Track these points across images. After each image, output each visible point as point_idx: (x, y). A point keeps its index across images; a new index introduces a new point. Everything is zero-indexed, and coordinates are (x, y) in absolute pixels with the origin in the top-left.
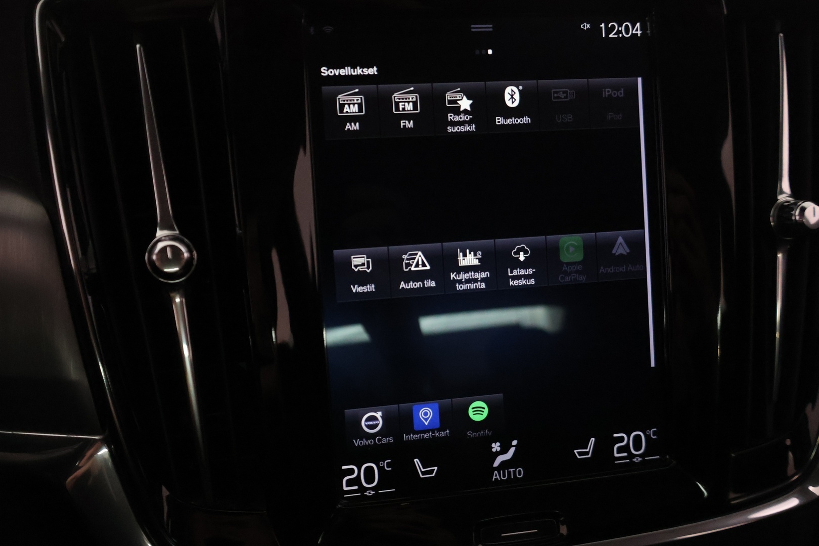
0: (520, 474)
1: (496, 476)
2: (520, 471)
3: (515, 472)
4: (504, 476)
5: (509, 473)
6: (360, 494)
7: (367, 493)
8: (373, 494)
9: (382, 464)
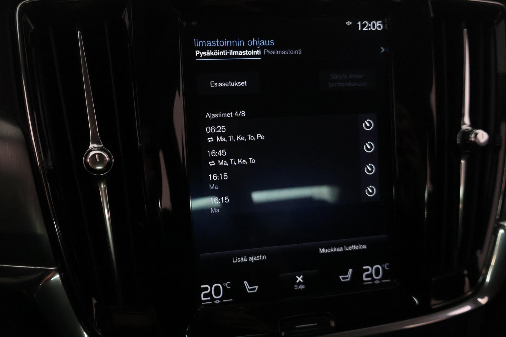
6: (211, 302)
7: (216, 302)
8: (219, 302)
9: (225, 284)
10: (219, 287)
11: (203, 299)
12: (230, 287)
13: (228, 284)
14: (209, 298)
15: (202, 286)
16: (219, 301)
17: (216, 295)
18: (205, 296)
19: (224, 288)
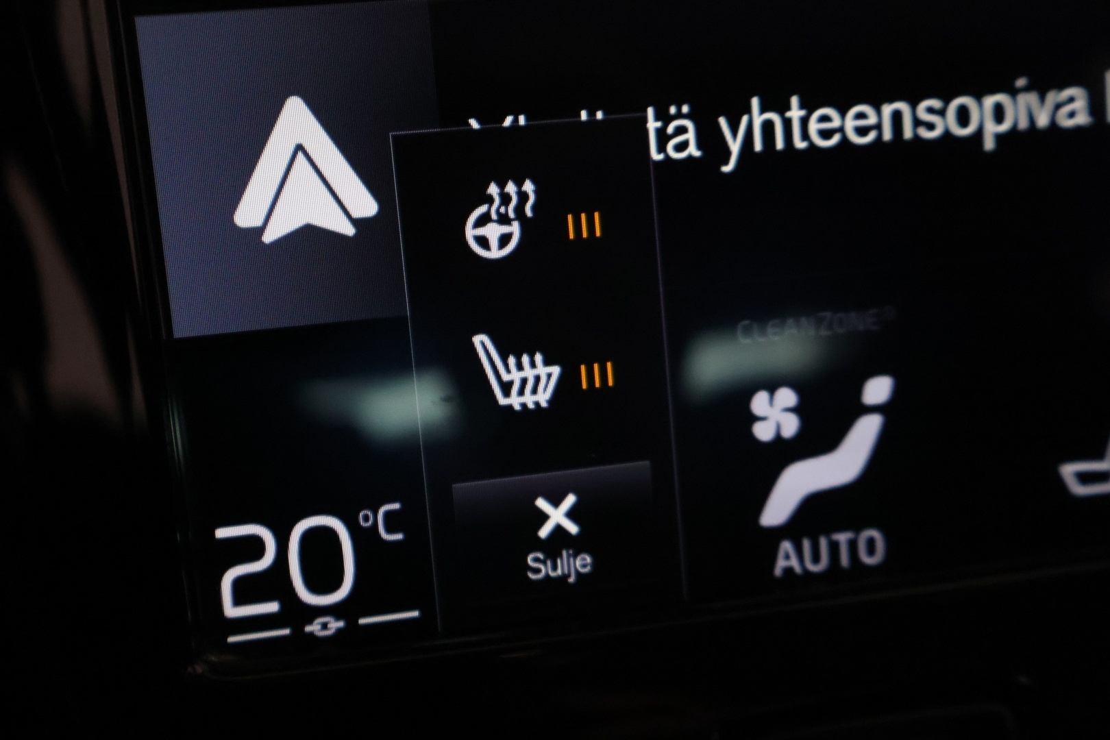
0: (871, 549)
1: (787, 558)
2: (871, 543)
3: (853, 545)
4: (816, 558)
5: (834, 547)
6: (286, 632)
7: (314, 628)
8: (339, 631)
9: (366, 518)
10: (330, 533)
11: (231, 611)
12: (399, 537)
13: (388, 515)
14: (272, 607)
15: (222, 533)
16: (335, 625)
17: (315, 586)
18: (246, 590)
19: (364, 539)
